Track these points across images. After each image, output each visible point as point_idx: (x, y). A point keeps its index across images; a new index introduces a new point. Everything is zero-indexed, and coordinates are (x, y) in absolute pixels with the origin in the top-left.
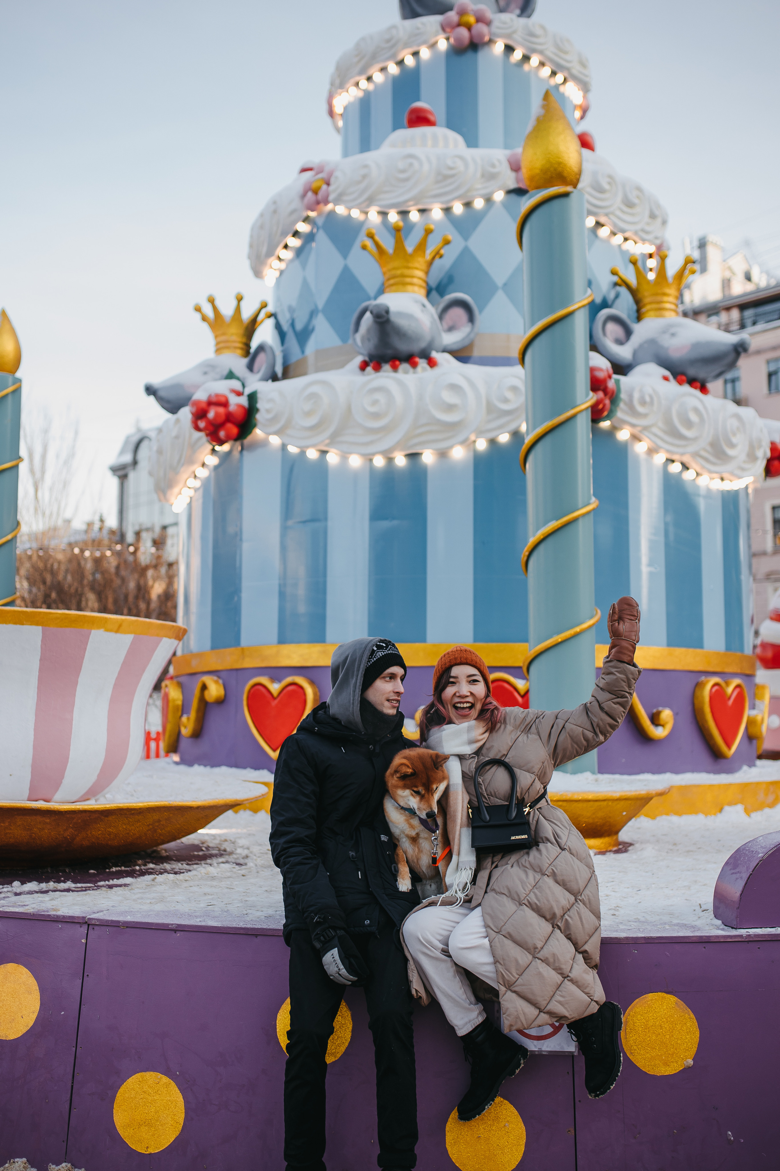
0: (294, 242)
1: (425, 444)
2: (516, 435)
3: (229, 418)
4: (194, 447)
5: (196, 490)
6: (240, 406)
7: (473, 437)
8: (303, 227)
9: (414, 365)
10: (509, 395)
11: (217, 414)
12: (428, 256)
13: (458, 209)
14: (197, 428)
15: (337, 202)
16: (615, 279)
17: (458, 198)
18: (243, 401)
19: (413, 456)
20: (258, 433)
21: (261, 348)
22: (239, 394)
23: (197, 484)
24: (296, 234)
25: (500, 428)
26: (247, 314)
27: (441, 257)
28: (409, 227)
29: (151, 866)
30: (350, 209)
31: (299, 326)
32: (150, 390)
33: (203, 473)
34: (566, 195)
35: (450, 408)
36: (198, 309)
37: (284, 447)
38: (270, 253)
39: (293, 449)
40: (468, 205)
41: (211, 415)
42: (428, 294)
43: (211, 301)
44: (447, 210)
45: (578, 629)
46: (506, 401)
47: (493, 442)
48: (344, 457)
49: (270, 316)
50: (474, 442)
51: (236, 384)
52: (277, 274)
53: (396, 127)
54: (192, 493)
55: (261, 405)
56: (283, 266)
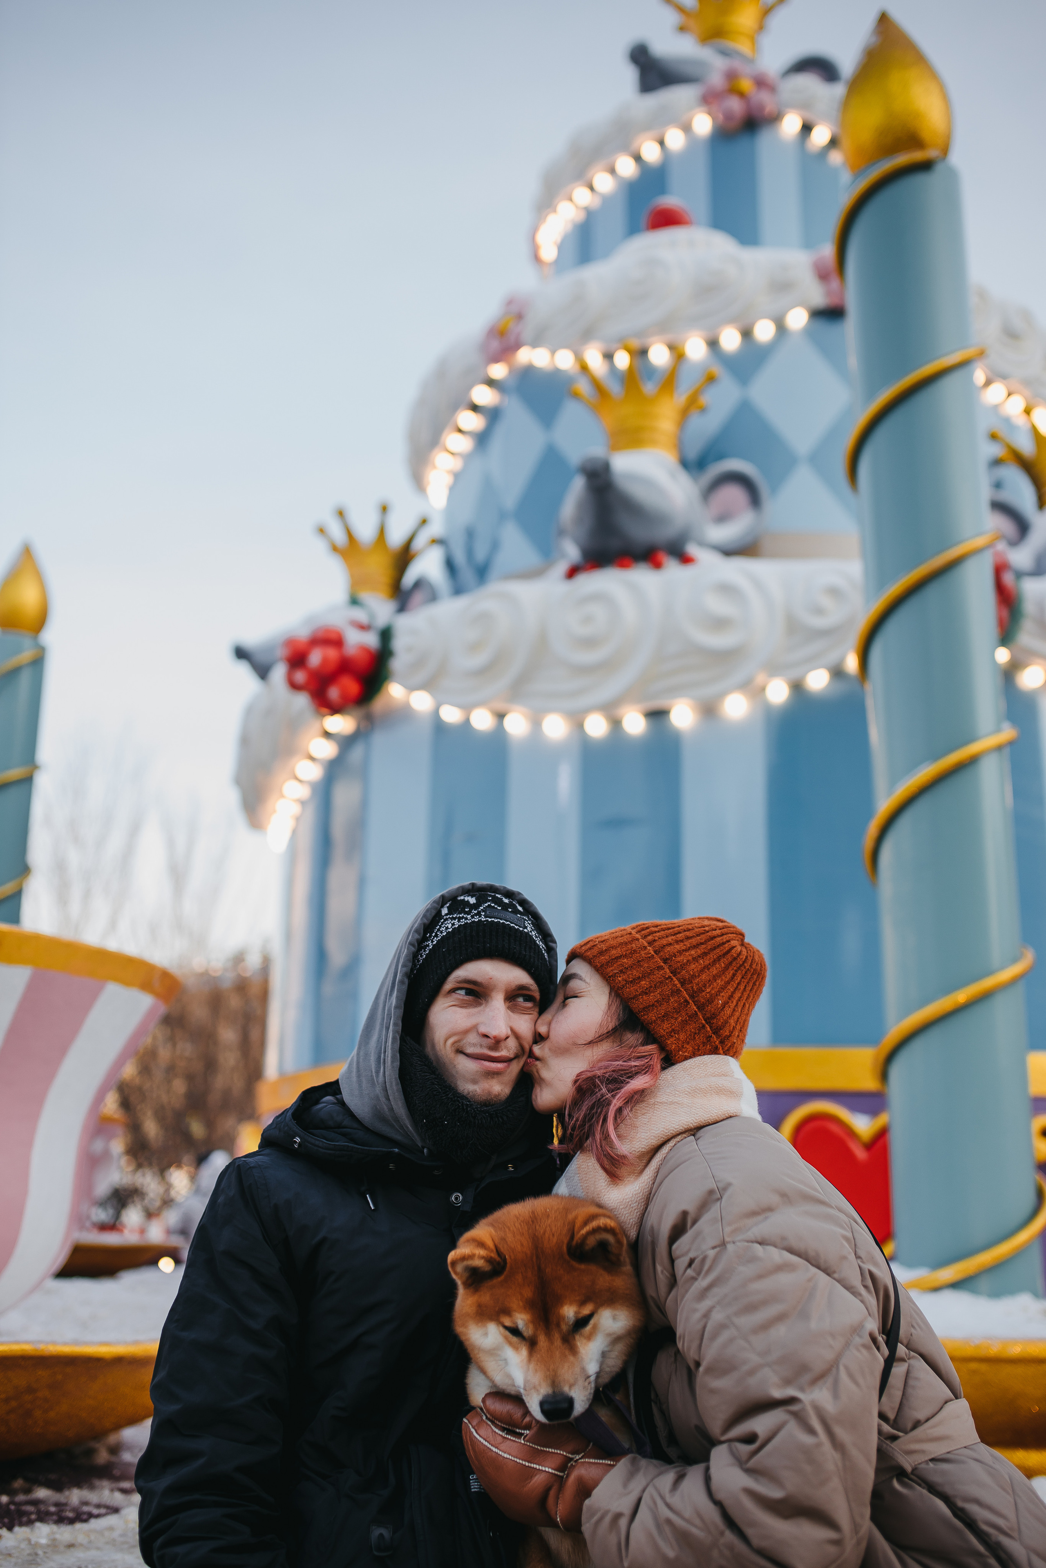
0: (471, 421)
1: (676, 691)
2: (837, 673)
3: (344, 667)
4: (294, 726)
5: (303, 803)
6: (365, 649)
7: (760, 678)
8: (483, 395)
9: (657, 565)
10: (827, 602)
11: (325, 661)
12: (681, 398)
13: (731, 340)
14: (294, 686)
15: (535, 343)
16: (995, 450)
17: (731, 321)
18: (371, 640)
19: (657, 715)
20: (395, 691)
21: (418, 584)
22: (363, 627)
23: (304, 792)
24: (475, 408)
25: (812, 662)
26: (396, 537)
27: (703, 410)
28: (650, 371)
29: (42, 1493)
30: (553, 352)
31: (480, 554)
32: (241, 653)
33: (312, 772)
34: (926, 166)
35: (720, 624)
36: (322, 531)
37: (436, 713)
38: (435, 441)
39: (451, 715)
40: (747, 334)
41: (315, 658)
42: (685, 464)
43: (341, 514)
44: (713, 344)
45: (988, 983)
46: (819, 611)
47: (797, 687)
48: (536, 723)
49: (436, 541)
50: (763, 689)
51: (360, 615)
52: (448, 480)
53: (632, 230)
54: (296, 809)
55: (399, 644)
56: (456, 464)
